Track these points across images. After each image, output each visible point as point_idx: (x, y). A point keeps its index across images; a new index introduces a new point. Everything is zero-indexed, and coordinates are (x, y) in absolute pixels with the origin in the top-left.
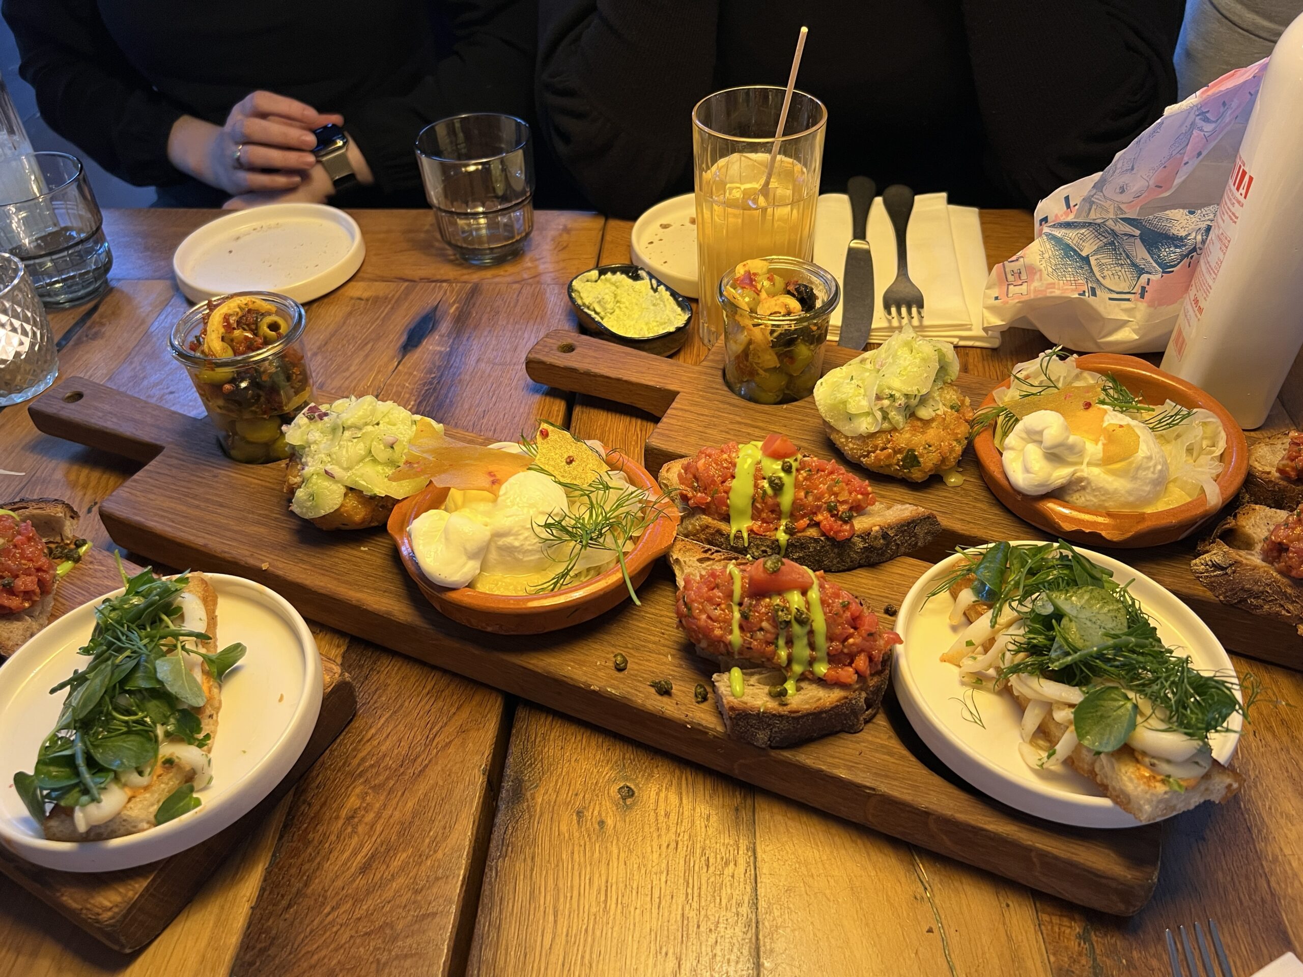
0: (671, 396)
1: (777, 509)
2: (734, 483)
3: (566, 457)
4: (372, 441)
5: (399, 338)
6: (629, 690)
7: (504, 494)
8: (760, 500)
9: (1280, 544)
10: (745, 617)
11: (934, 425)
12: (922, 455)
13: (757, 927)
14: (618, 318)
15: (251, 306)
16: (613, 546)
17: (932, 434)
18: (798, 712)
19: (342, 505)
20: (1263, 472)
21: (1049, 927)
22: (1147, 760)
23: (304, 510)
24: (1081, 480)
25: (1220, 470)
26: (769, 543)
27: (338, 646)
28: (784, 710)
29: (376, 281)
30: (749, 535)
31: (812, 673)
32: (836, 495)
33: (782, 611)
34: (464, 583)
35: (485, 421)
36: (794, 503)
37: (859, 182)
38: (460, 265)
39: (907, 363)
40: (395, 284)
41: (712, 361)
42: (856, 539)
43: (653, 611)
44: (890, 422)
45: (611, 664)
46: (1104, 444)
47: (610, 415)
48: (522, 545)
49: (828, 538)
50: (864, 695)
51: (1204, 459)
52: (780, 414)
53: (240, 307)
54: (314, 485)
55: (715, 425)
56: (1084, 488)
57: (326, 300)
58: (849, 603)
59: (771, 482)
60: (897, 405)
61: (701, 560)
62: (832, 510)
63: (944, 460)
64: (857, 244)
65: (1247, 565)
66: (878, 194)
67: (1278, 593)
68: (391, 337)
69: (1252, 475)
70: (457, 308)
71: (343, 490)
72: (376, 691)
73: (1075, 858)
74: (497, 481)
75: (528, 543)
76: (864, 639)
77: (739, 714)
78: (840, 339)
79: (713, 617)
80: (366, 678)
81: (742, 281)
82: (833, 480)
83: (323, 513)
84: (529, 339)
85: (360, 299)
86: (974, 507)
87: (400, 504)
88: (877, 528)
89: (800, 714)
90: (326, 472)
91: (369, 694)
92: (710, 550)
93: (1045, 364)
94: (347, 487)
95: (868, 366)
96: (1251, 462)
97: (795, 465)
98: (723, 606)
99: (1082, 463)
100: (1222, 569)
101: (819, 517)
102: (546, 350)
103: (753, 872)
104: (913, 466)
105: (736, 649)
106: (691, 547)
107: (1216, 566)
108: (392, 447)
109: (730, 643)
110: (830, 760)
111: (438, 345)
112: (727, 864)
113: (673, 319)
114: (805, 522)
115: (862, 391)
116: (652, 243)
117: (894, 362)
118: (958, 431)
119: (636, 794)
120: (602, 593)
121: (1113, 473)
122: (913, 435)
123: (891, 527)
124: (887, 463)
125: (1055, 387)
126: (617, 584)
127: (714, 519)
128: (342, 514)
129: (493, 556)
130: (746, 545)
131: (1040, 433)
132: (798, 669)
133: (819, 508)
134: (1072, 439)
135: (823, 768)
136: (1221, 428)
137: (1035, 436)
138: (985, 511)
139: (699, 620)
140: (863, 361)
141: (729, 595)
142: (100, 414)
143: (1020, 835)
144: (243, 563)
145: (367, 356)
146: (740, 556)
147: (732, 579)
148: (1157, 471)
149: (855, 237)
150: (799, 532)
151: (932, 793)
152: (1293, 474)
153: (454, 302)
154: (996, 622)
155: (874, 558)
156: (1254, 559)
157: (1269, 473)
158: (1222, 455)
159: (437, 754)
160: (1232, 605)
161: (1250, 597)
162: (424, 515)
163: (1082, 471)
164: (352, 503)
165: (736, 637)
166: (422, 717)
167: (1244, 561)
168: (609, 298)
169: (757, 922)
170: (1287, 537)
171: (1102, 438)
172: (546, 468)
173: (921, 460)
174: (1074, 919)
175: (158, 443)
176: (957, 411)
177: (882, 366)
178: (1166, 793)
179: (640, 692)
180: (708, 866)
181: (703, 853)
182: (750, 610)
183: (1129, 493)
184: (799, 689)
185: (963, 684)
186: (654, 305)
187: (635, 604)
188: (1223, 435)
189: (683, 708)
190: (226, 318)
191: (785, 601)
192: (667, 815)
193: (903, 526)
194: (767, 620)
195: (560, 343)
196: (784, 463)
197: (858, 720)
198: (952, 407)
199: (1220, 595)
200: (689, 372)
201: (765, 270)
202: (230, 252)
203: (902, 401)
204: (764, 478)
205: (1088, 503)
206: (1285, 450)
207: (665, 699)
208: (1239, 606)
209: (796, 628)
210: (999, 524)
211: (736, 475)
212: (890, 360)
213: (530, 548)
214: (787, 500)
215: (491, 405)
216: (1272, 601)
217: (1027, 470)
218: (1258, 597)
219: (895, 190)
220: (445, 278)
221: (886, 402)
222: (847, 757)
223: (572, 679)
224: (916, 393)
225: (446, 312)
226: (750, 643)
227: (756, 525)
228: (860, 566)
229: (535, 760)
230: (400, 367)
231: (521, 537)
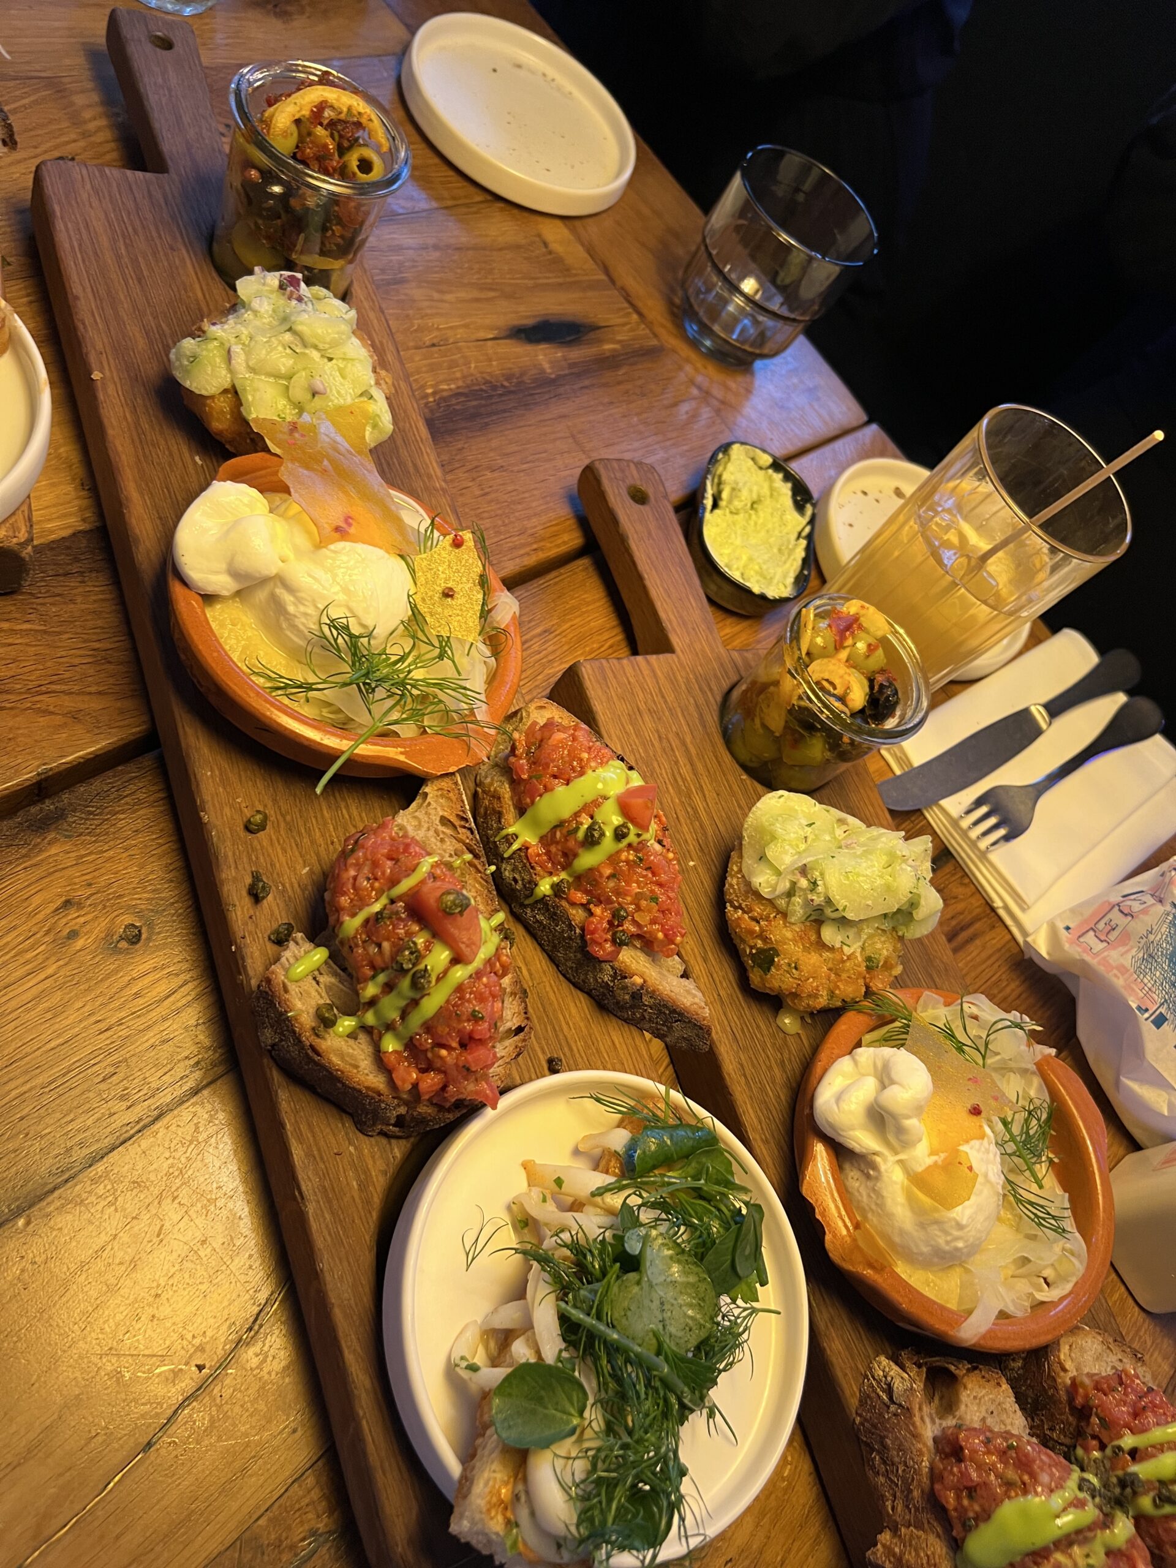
0: (663, 646)
1: (571, 857)
2: (561, 790)
3: (449, 585)
4: (304, 369)
5: (527, 317)
6: (230, 854)
7: (335, 552)
8: (565, 831)
9: (961, 1449)
10: (378, 917)
11: (827, 955)
12: (778, 968)
13: (67, 1181)
14: (734, 523)
15: (364, 121)
16: (377, 716)
17: (812, 961)
18: (318, 1054)
19: (212, 397)
20: (1060, 1363)
21: (301, 1493)
22: (520, 1487)
23: (177, 364)
24: (874, 1166)
25: (1019, 1314)
26: (527, 878)
27: (84, 520)
28: (308, 1038)
29: (583, 245)
30: (520, 849)
31: (380, 1037)
32: (638, 908)
33: (412, 953)
34: (199, 588)
35: (489, 475)
36: (591, 870)
37: (1127, 662)
38: (673, 314)
39: (868, 872)
40: (594, 266)
41: (745, 660)
42: (607, 967)
43: (355, 813)
44: (788, 903)
45: (248, 813)
46: (936, 1163)
47: (604, 600)
48: (295, 616)
49: (582, 936)
50: (402, 1110)
51: (1023, 1286)
52: (731, 779)
53: (349, 109)
54: (206, 349)
55: (659, 719)
56: (868, 1177)
57: (516, 211)
58: (482, 1018)
59: (591, 828)
60: (810, 897)
61: (444, 821)
62: (616, 919)
63: (795, 995)
64: (1039, 715)
65: (914, 1424)
66: (1130, 692)
67: (904, 1479)
68: (522, 308)
69: (1047, 1353)
70: (615, 350)
71: (227, 385)
72: (59, 595)
73: (379, 1476)
74: (341, 532)
75: (303, 620)
76: (456, 1065)
77: (266, 993)
78: (899, 777)
79: (357, 883)
80: (65, 575)
81: (839, 618)
82: (652, 891)
83: (187, 384)
84: (635, 450)
85: (546, 244)
86: (770, 1068)
87: (268, 456)
88: (638, 980)
89: (317, 1058)
90: (229, 351)
91: (48, 591)
92: (466, 820)
93: (1000, 1025)
94: (234, 386)
95: (839, 832)
96: (1062, 1341)
97: (632, 838)
98: (377, 885)
99: (896, 1153)
100: (891, 1398)
101: (598, 911)
102: (619, 475)
103: (132, 1132)
104: (760, 966)
105: (341, 936)
106: (454, 798)
107: (889, 1390)
108: (314, 394)
109: (342, 923)
110: (304, 1128)
111: (550, 362)
112: (123, 1098)
113: (775, 581)
114: (580, 897)
115: (803, 847)
116: (865, 493)
117: (860, 857)
118: (842, 987)
119: (137, 946)
120: (306, 743)
121: (910, 1198)
122: (794, 940)
123: (653, 994)
124: (743, 935)
125: (984, 1057)
126: (331, 752)
127: (512, 798)
128: (205, 405)
129: (261, 595)
130: (506, 855)
131: (893, 1082)
132: (370, 1018)
133: (609, 901)
134: (912, 1123)
135: (288, 1126)
136: (1074, 1280)
137: (885, 1078)
138: (774, 1082)
139: (347, 870)
140: (841, 821)
141: (394, 882)
142: (160, 80)
143: (364, 1395)
144: (84, 351)
145: (477, 300)
146: (484, 859)
147: (413, 871)
148: (953, 1244)
149: (1047, 706)
150: (567, 900)
151: (345, 1264)
152: (1079, 1401)
153: (619, 342)
154: (601, 1194)
155: (609, 1002)
156: (929, 1428)
157: (1065, 1370)
158: (1043, 1303)
159: (26, 709)
160: (858, 1438)
161: (879, 1453)
162: (243, 487)
163: (885, 1160)
164: (223, 405)
165: (352, 924)
166: (60, 664)
167: (917, 1419)
168: (745, 496)
169: (72, 1177)
170: (974, 1451)
171: (943, 1156)
172: (419, 574)
173: (773, 969)
174: (331, 1514)
175: (170, 163)
176: (869, 969)
177: (847, 847)
178: (497, 1534)
179: (236, 867)
180: (104, 1080)
181: (117, 1065)
182: (390, 918)
183: (902, 1232)
184: (352, 1036)
185: (509, 1208)
186: (780, 550)
187: (315, 786)
188: (1069, 1287)
189: (251, 927)
190: (322, 106)
191: (428, 948)
192: (137, 995)
193: (665, 1006)
194: (393, 945)
195: (638, 483)
196: (624, 825)
197: (374, 1124)
198: (869, 959)
199: (860, 1416)
200: (710, 646)
201: (880, 634)
202: (495, 70)
203: (818, 900)
204: (592, 818)
205: (856, 1194)
206: (1113, 1367)
207: (247, 901)
208: (863, 1447)
209: (405, 983)
210: (768, 1109)
211: (571, 785)
212: (859, 851)
213: (301, 627)
214: (587, 860)
215: (516, 469)
216: (892, 1481)
217: (839, 1098)
218: (885, 1463)
219: (1147, 707)
220: (645, 311)
221: (804, 883)
222: (322, 1143)
223: (198, 785)
224: (841, 908)
225: (600, 341)
226: (357, 946)
227: (536, 849)
228: (589, 993)
229: (100, 814)
230: (490, 343)
231: (302, 609)
